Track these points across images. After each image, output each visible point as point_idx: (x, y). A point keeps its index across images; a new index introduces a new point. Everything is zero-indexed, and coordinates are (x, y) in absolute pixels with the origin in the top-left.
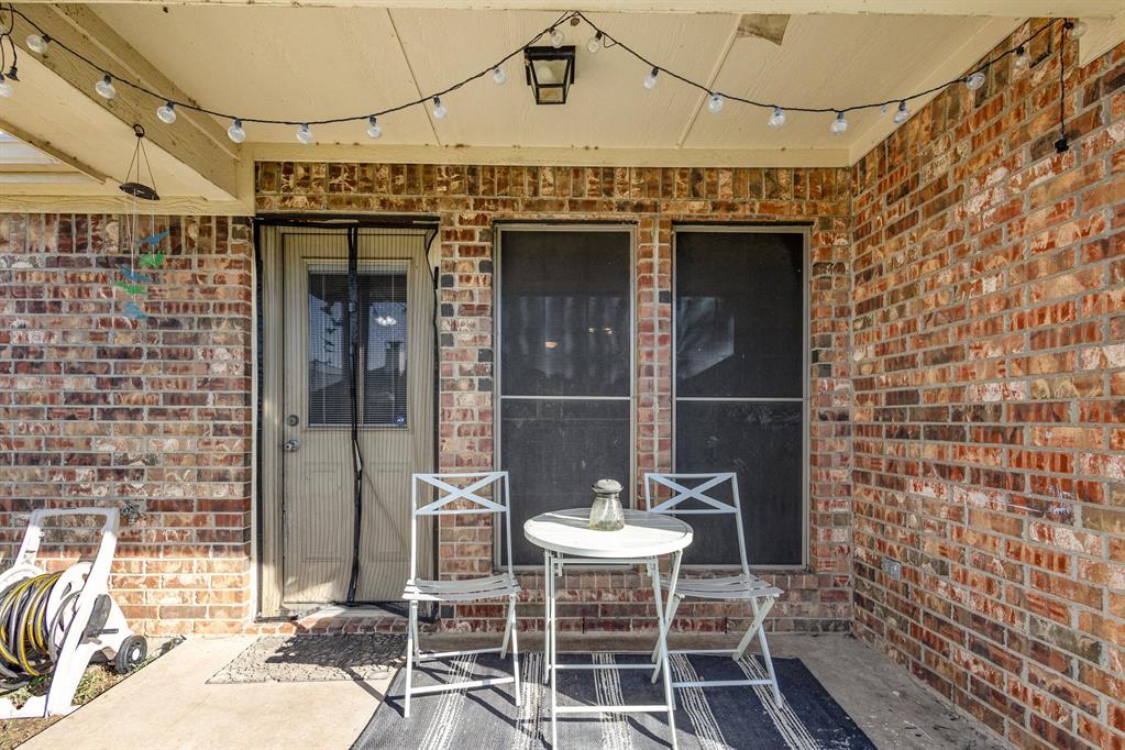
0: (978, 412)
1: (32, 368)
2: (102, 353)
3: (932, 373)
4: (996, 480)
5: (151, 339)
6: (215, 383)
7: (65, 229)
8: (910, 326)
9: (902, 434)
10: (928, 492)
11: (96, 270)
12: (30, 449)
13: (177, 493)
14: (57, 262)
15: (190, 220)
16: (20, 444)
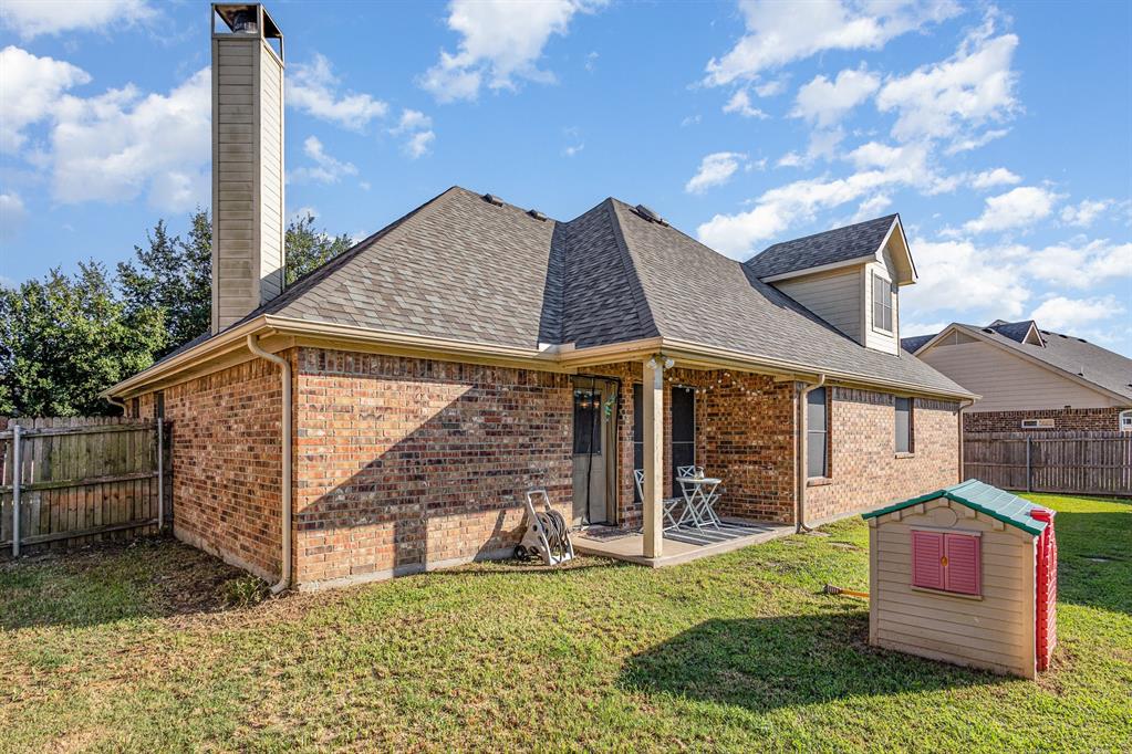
0: (751, 447)
1: (510, 433)
2: (531, 427)
3: (737, 437)
4: (755, 463)
5: (546, 421)
6: (563, 439)
7: (520, 375)
8: (730, 424)
9: (727, 452)
10: (736, 467)
11: (529, 393)
12: (508, 469)
13: (553, 483)
14: (515, 389)
15: (557, 374)
16: (504, 466)
